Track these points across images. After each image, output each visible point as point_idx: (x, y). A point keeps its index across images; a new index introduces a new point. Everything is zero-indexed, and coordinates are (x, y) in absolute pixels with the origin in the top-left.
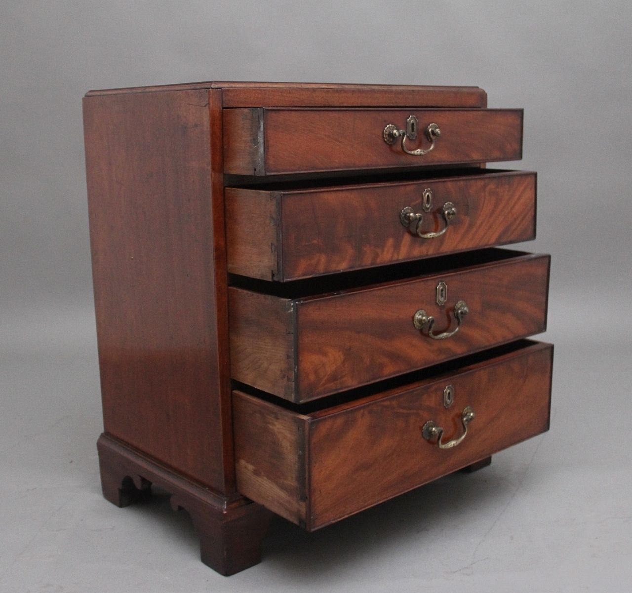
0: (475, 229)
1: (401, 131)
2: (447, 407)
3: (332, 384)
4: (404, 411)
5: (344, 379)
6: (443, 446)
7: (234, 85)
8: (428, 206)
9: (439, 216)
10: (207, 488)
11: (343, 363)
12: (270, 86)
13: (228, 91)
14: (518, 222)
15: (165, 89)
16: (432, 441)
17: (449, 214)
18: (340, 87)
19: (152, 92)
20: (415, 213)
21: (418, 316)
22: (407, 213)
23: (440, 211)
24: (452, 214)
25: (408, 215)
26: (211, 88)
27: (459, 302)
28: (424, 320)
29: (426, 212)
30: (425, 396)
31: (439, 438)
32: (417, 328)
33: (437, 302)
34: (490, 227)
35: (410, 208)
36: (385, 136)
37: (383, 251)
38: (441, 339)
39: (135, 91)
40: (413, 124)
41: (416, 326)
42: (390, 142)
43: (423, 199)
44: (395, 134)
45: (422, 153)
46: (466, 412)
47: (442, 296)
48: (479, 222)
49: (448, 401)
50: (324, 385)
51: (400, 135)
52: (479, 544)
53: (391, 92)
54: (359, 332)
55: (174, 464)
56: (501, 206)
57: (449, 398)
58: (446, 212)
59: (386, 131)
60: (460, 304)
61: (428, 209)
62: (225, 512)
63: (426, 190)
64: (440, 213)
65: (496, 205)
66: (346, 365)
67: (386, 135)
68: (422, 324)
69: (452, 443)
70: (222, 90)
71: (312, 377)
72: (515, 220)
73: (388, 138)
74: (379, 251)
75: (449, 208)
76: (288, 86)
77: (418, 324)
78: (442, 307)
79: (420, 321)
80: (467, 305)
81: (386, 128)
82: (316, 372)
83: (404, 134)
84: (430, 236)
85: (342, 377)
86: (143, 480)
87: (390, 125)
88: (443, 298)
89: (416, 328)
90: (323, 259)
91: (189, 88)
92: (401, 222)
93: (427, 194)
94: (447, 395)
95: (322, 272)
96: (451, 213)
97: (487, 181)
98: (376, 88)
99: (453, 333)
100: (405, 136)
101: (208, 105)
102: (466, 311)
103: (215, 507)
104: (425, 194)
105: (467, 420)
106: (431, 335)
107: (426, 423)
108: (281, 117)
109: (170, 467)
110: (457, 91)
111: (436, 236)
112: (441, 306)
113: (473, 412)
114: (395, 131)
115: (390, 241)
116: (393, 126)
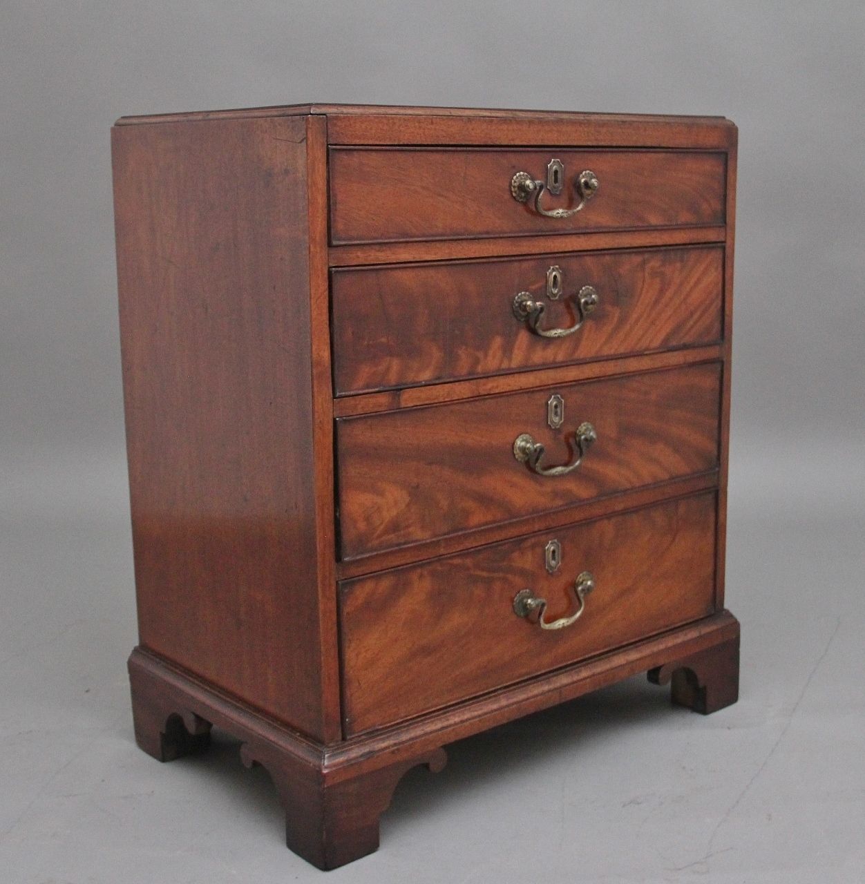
0: (628, 327)
1: (537, 182)
2: (551, 571)
3: (393, 536)
4: (485, 574)
5: (411, 529)
6: (547, 626)
7: (345, 110)
8: (556, 292)
9: (572, 305)
10: (298, 734)
11: (408, 505)
12: (402, 111)
13: (337, 118)
14: (696, 316)
15: (238, 114)
16: (530, 617)
17: (586, 303)
18: (510, 115)
19: (218, 119)
20: (535, 301)
21: (520, 443)
22: (522, 301)
23: (574, 299)
24: (591, 303)
25: (524, 303)
26: (311, 114)
27: (582, 425)
28: (528, 448)
29: (553, 300)
30: (516, 554)
31: (540, 614)
32: (519, 460)
33: (549, 423)
34: (653, 323)
35: (527, 293)
36: (513, 190)
37: (486, 356)
38: (553, 477)
39: (191, 117)
40: (556, 172)
41: (517, 456)
42: (521, 198)
43: (547, 281)
44: (528, 186)
45: (565, 215)
46: (581, 580)
47: (556, 414)
48: (635, 316)
49: (553, 563)
50: (379, 537)
51: (535, 188)
52: (718, 826)
53: (589, 123)
54: (430, 464)
55: (247, 695)
56: (668, 294)
57: (554, 558)
58: (583, 300)
59: (515, 182)
60: (584, 428)
61: (555, 295)
62: (325, 771)
63: (552, 267)
64: (575, 302)
65: (662, 291)
66: (412, 510)
67: (514, 187)
68: (527, 454)
69: (561, 623)
70: (327, 117)
71: (362, 525)
72: (692, 314)
73: (518, 192)
74: (480, 354)
75: (588, 295)
76: (428, 112)
77: (521, 455)
78: (557, 431)
79: (523, 450)
80: (595, 429)
81: (515, 177)
82: (367, 519)
83: (541, 187)
84: (556, 334)
85: (408, 527)
86: (199, 719)
87: (522, 173)
88: (557, 418)
89: (517, 460)
90: (395, 364)
91: (275, 113)
92: (515, 313)
93: (554, 273)
94: (551, 554)
95: (394, 383)
96: (590, 301)
97: (646, 256)
98: (565, 116)
99: (571, 468)
100: (543, 190)
101: (305, 141)
102: (592, 437)
103: (310, 763)
104: (551, 273)
105: (583, 590)
106: (538, 469)
107: (519, 592)
108: (355, 159)
109: (241, 699)
110: (691, 123)
111: (564, 334)
112: (555, 429)
113: (591, 579)
114: (528, 182)
115: (498, 341)
116: (525, 174)
